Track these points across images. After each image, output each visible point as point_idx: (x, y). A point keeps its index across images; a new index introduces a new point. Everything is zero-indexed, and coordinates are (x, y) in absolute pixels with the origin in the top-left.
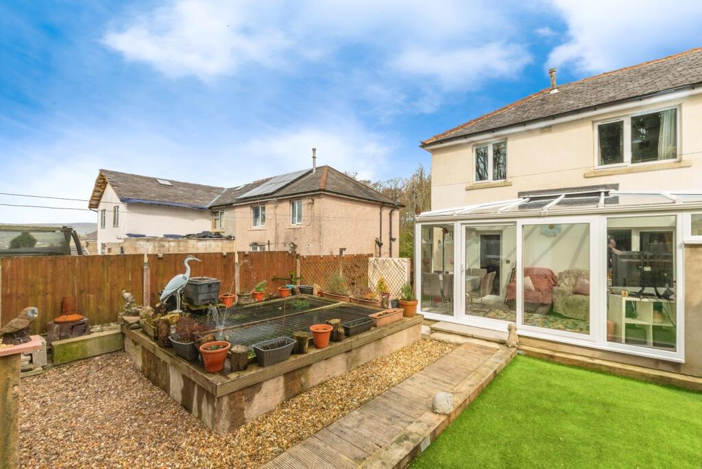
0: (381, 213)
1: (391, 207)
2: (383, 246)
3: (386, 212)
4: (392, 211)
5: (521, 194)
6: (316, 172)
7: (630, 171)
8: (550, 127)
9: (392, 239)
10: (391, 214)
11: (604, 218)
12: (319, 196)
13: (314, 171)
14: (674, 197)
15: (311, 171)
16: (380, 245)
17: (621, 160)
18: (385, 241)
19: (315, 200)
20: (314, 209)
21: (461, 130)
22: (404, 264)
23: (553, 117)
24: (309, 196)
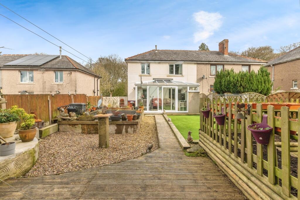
0: (95, 80)
1: (97, 77)
2: (95, 93)
3: (96, 79)
4: (98, 79)
5: (154, 79)
6: (62, 58)
7: (175, 76)
8: (160, 63)
9: (98, 90)
10: (97, 80)
11: (177, 87)
12: (75, 71)
13: (61, 57)
14: (187, 84)
15: (58, 57)
16: (94, 92)
17: (173, 74)
18: (96, 91)
19: (72, 72)
20: (72, 76)
21: (135, 57)
22: (118, 99)
23: (161, 61)
24: (69, 70)
